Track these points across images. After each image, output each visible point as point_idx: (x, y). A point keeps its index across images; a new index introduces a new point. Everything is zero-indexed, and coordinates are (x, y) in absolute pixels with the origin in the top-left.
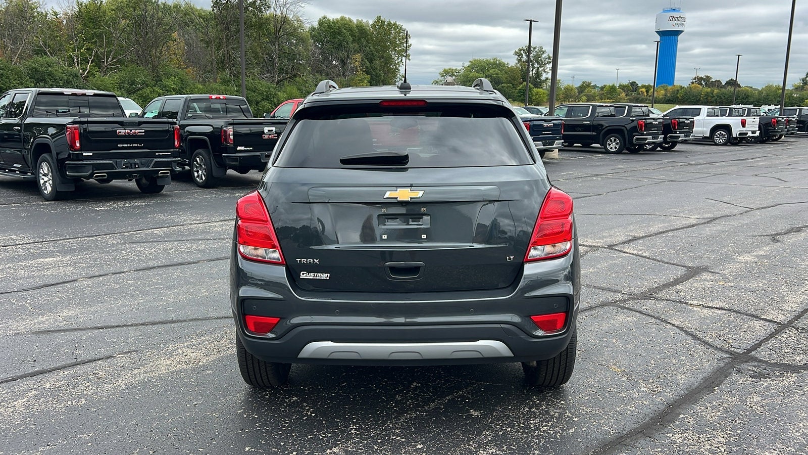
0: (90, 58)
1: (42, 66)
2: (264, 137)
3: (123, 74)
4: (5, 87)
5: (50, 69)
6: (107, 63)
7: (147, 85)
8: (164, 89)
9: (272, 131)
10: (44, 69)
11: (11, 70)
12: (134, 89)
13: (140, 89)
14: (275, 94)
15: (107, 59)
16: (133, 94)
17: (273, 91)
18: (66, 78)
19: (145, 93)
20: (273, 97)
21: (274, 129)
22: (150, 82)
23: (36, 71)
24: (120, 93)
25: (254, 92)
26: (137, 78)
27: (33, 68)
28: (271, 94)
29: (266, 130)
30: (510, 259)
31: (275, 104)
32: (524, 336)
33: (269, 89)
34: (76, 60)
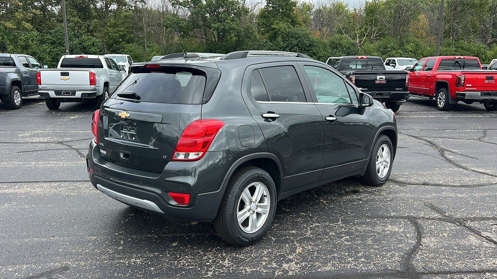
0: (366, 34)
1: (337, 40)
2: (377, 82)
3: (381, 42)
4: (317, 52)
5: (341, 41)
6: (373, 36)
7: (394, 49)
8: (404, 51)
9: (382, 78)
10: (337, 42)
11: (322, 43)
12: (386, 51)
13: (389, 51)
14: (484, 52)
15: (374, 34)
16: (385, 54)
17: (482, 50)
18: (348, 46)
19: (392, 53)
20: (482, 54)
21: (384, 77)
22: (396, 47)
23: (334, 43)
24: (377, 54)
25: (468, 51)
26: (389, 45)
27: (332, 41)
28: (481, 52)
29: (378, 77)
30: (164, 157)
31: (483, 59)
32: (164, 203)
33: (480, 48)
34: (358, 35)
